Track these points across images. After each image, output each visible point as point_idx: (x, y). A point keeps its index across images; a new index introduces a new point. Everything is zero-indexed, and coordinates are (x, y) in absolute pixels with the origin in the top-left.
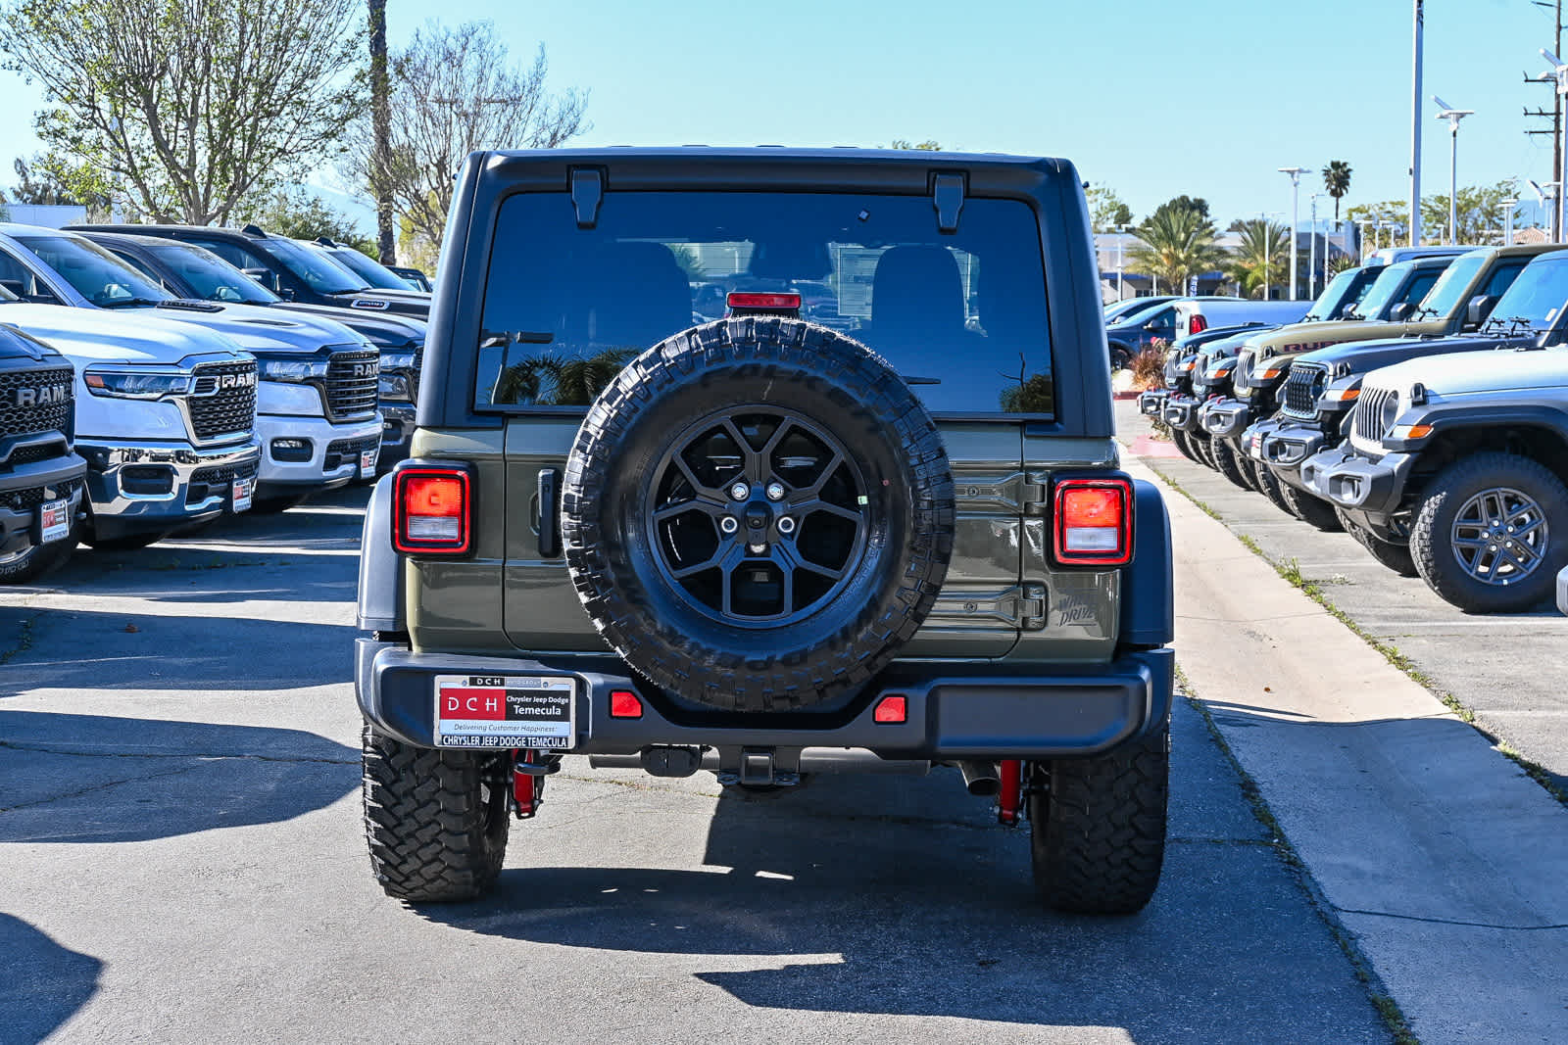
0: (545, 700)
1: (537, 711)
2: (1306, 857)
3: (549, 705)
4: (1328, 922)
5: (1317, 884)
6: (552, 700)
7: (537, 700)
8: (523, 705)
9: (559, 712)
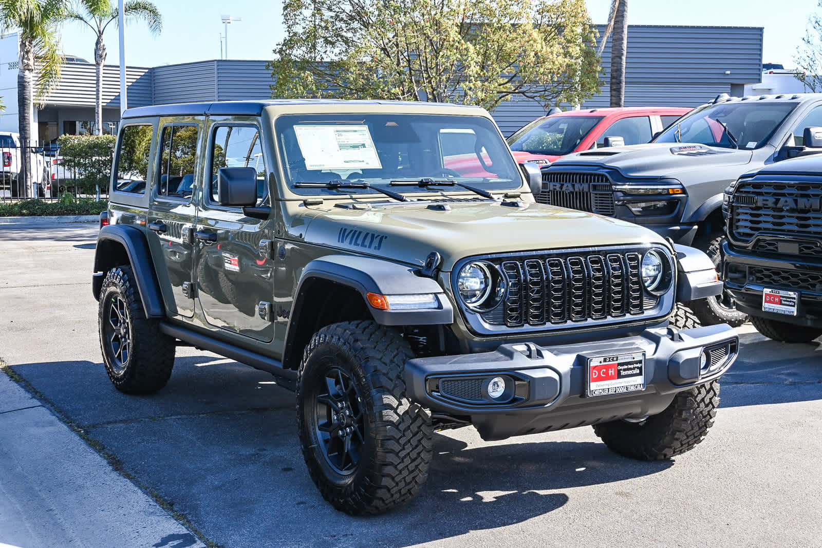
2: (64, 427)
4: (45, 401)
5: (54, 415)
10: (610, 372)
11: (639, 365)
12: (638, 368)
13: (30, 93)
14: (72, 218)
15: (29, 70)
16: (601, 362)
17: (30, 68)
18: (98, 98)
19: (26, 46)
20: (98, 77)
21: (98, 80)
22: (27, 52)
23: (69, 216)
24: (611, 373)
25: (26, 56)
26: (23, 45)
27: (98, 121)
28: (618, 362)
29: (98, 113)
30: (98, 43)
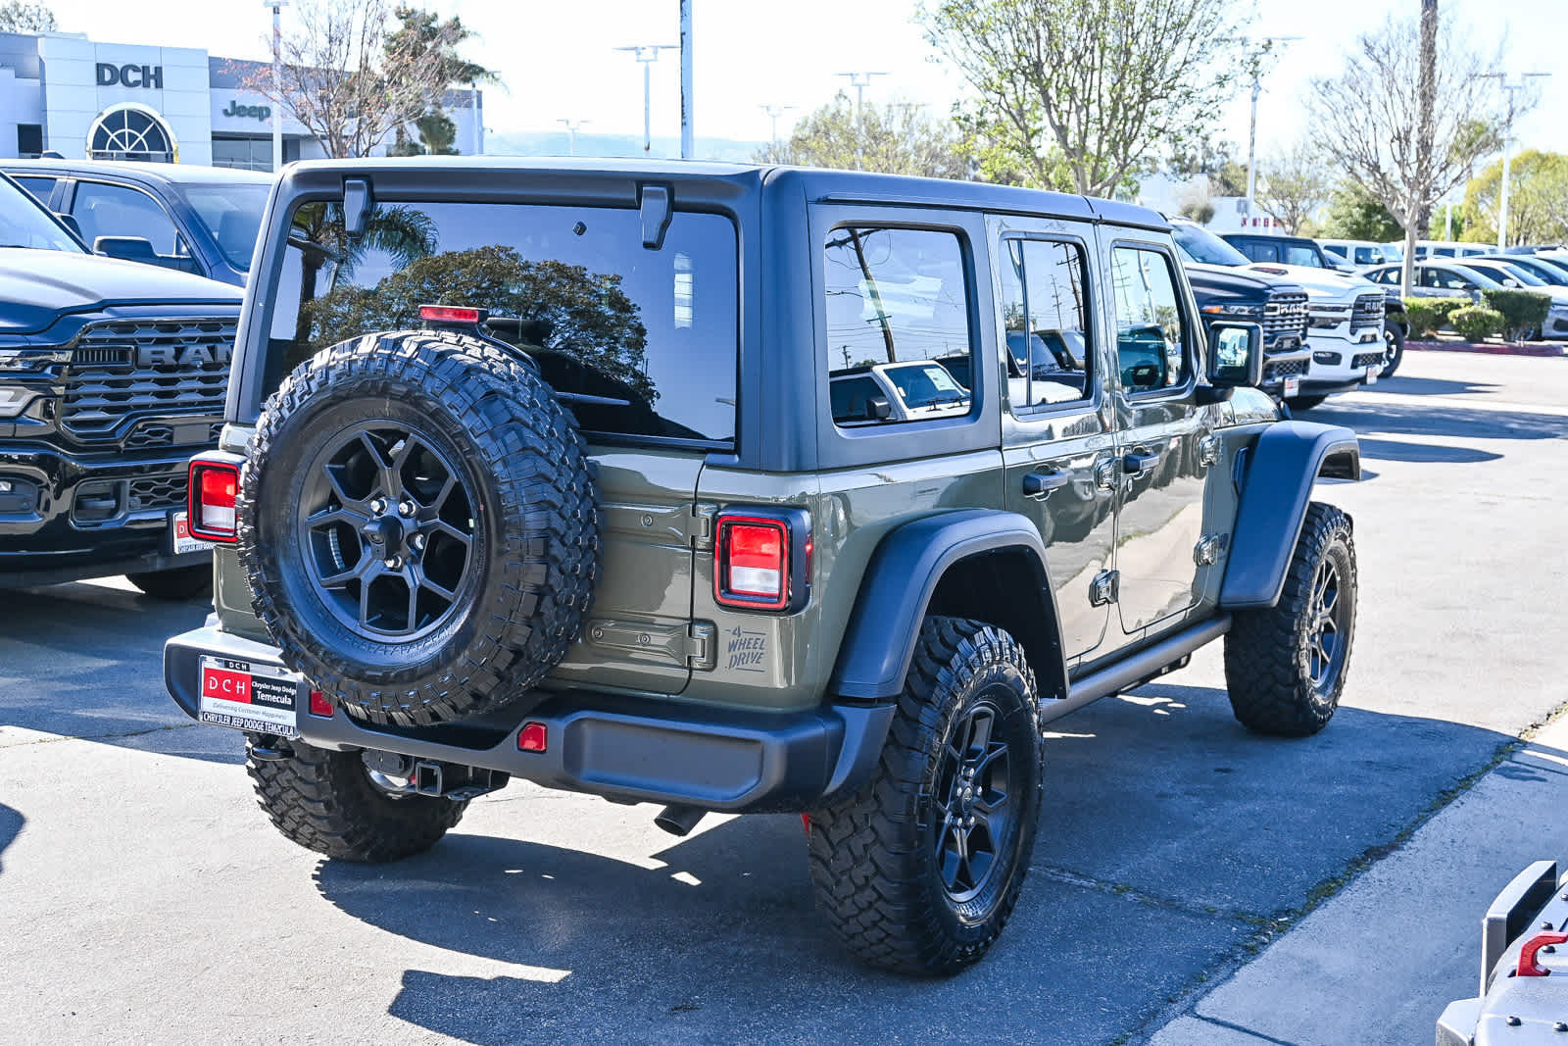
0: (278, 689)
1: (274, 699)
3: (282, 694)
6: (285, 690)
7: (274, 688)
8: (264, 691)
9: (290, 702)
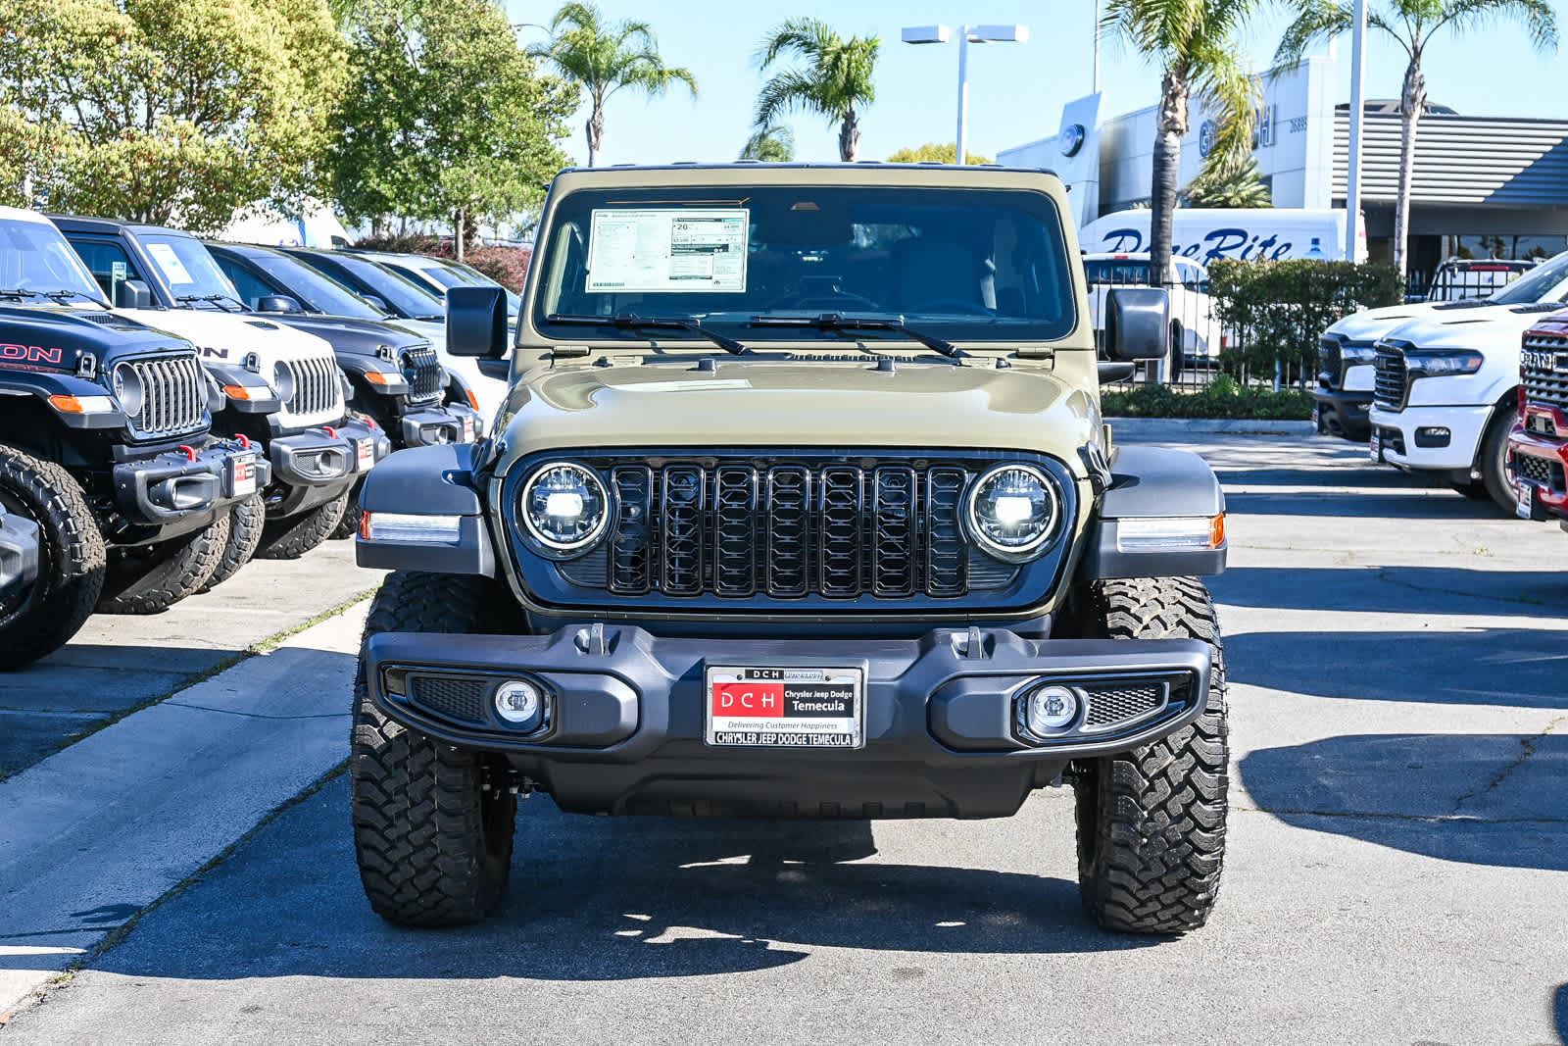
10: (764, 700)
11: (845, 695)
12: (841, 700)
13: (1174, 176)
14: (1216, 424)
15: (1175, 131)
16: (739, 678)
17: (1178, 126)
18: (1402, 187)
19: (1172, 84)
20: (1406, 142)
21: (1405, 149)
22: (1174, 96)
23: (1212, 421)
24: (768, 703)
25: (1171, 105)
26: (1167, 83)
27: (1400, 233)
28: (786, 681)
29: (1400, 217)
30: (1411, 71)
